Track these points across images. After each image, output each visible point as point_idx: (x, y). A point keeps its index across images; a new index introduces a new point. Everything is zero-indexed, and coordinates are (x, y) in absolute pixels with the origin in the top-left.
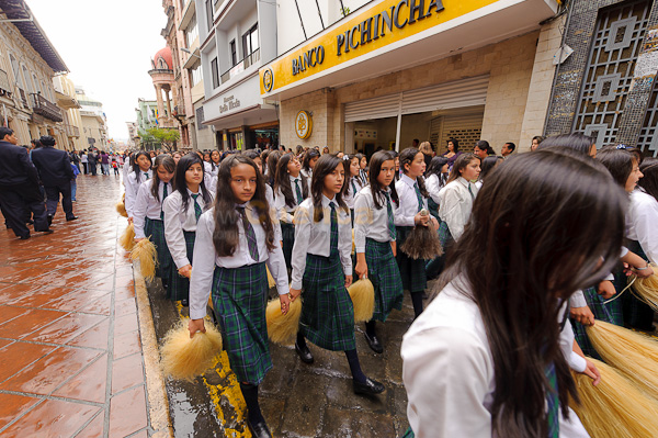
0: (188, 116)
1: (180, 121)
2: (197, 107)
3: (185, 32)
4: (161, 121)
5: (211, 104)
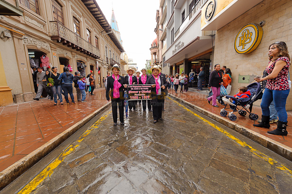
0: (160, 62)
2: (163, 57)
3: (162, 25)
5: (168, 52)
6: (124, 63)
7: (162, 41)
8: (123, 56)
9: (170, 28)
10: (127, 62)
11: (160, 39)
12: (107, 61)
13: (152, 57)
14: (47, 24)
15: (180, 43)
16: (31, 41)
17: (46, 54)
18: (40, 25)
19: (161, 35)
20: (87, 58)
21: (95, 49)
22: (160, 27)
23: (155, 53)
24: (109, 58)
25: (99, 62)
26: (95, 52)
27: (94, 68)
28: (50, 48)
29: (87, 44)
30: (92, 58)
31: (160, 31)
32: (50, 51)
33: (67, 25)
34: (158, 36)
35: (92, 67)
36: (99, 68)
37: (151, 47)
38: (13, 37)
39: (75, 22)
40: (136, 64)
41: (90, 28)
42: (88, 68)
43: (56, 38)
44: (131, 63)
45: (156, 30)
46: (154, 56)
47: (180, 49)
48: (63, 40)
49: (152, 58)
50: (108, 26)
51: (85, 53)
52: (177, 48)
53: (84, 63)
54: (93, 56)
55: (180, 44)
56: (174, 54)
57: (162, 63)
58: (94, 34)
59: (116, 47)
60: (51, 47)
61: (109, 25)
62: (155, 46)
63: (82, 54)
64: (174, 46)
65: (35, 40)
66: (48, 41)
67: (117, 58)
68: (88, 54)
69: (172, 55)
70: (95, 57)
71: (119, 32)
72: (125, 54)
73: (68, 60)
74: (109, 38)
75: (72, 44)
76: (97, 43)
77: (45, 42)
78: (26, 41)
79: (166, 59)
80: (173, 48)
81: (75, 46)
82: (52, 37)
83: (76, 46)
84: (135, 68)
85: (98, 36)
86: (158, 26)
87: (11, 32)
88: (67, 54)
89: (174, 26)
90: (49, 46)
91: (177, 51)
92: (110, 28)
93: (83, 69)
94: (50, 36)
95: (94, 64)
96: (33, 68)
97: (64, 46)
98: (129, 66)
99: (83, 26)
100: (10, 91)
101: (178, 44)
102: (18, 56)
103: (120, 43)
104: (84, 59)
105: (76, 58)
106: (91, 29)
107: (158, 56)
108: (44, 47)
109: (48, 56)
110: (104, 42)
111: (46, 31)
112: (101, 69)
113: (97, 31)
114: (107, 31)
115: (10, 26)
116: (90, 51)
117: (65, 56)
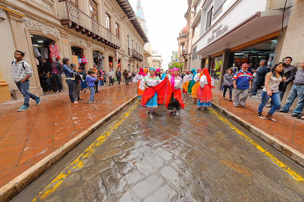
0: (188, 54)
1: (185, 57)
2: (193, 48)
3: (195, 7)
4: (178, 60)
5: (202, 41)
6: (148, 55)
7: (194, 28)
8: (146, 47)
9: (205, 10)
10: (151, 54)
11: (191, 25)
12: (129, 52)
13: (179, 48)
14: (55, 4)
15: (221, 27)
16: (35, 25)
17: (55, 42)
18: (45, 5)
19: (192, 21)
20: (105, 48)
21: (116, 38)
22: (193, 10)
23: (183, 44)
24: (131, 48)
25: (119, 53)
26: (114, 41)
27: (114, 59)
28: (59, 34)
29: (106, 31)
30: (112, 48)
31: (192, 15)
32: (60, 38)
33: (81, 7)
34: (189, 22)
35: (111, 59)
36: (119, 61)
37: (179, 36)
38: (9, 18)
39: (91, 4)
40: (161, 56)
41: (109, 13)
42: (107, 60)
43: (66, 22)
44: (156, 55)
45: (187, 15)
46: (181, 47)
47: (221, 36)
48: (74, 25)
49: (179, 50)
50: (131, 11)
51: (102, 42)
52: (215, 34)
53: (102, 54)
54: (112, 46)
55: (222, 29)
56: (210, 43)
57: (191, 55)
58: (114, 19)
59: (139, 36)
60: (61, 34)
61: (131, 9)
62: (184, 35)
63: (100, 43)
64: (211, 32)
65: (40, 24)
66: (57, 26)
67: (141, 49)
68: (106, 44)
69: (207, 45)
70: (115, 47)
71: (144, 20)
72: (150, 45)
73: (83, 50)
74: (132, 25)
75: (86, 30)
76: (118, 31)
77: (53, 27)
78: (28, 25)
79: (198, 50)
80: (210, 35)
81: (89, 33)
82: (61, 21)
83: (91, 32)
84: (159, 61)
85: (118, 22)
86: (190, 9)
87: (7, 12)
88: (82, 43)
89: (213, 4)
90: (58, 32)
91: (215, 39)
92: (133, 13)
93: (100, 60)
94: (59, 20)
95: (114, 55)
96: (38, 58)
97: (77, 33)
98: (153, 58)
99: (102, 9)
100: (7, 85)
101: (218, 28)
102: (17, 44)
103: (145, 32)
104: (101, 49)
105: (92, 47)
106: (112, 14)
107: (187, 47)
108: (52, 33)
109: (57, 44)
110: (126, 30)
111: (55, 13)
112: (121, 61)
113: (118, 16)
114: (129, 17)
115: (4, 3)
116: (109, 40)
117: (79, 45)
